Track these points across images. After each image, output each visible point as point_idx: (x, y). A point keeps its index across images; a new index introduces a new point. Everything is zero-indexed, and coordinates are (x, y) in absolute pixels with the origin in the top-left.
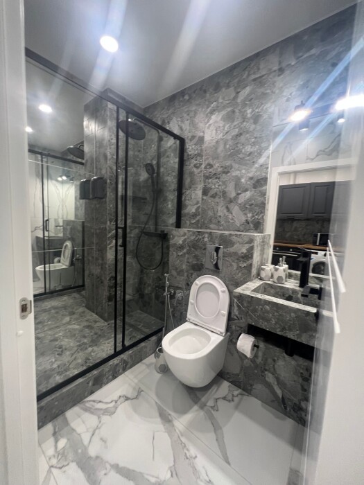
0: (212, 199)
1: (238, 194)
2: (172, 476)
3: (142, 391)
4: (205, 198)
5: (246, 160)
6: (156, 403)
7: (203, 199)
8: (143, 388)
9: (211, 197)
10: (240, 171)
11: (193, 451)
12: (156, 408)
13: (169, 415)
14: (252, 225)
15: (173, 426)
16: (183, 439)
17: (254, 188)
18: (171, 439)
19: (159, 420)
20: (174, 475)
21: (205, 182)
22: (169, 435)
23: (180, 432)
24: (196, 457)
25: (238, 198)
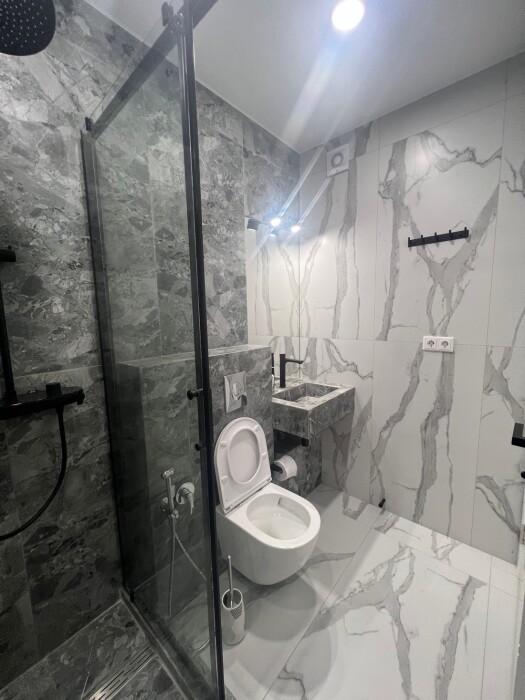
0: (180, 298)
1: (219, 294)
2: (384, 607)
3: (285, 670)
4: (165, 294)
5: (222, 246)
6: (304, 637)
7: (161, 297)
8: (278, 670)
9: (176, 293)
10: (218, 259)
11: (354, 585)
12: (313, 635)
13: (320, 612)
14: (237, 336)
15: (333, 607)
16: (346, 595)
17: (235, 287)
18: (349, 609)
19: (330, 629)
20: (381, 605)
21: (162, 265)
22: (347, 612)
23: (339, 598)
24: (359, 582)
25: (219, 299)
